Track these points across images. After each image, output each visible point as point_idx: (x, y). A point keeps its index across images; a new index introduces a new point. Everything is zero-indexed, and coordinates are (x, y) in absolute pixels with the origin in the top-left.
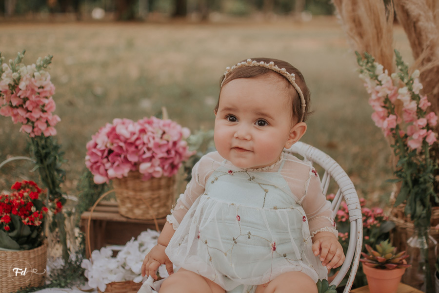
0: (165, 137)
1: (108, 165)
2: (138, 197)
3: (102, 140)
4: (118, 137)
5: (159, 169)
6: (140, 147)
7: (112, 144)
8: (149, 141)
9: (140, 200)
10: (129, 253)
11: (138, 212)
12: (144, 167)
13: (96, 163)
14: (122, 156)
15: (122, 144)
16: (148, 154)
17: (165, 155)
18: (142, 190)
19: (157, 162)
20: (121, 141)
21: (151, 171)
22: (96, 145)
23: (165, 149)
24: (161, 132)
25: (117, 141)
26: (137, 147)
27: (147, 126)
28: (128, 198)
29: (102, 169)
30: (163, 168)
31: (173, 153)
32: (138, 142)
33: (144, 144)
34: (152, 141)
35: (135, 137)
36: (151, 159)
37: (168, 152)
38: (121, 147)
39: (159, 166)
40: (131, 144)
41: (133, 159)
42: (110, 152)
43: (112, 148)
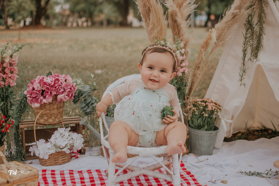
0: (67, 82)
1: (42, 98)
2: (51, 113)
3: (37, 86)
4: (45, 83)
5: (67, 97)
6: (57, 87)
7: (42, 88)
8: (62, 83)
9: (52, 114)
10: (56, 139)
11: (51, 121)
12: (60, 97)
13: (35, 97)
14: (49, 92)
15: (48, 87)
16: (62, 90)
17: (69, 90)
18: (53, 109)
19: (66, 93)
20: (47, 86)
21: (63, 98)
22: (34, 89)
23: (69, 87)
24: (65, 80)
25: (46, 85)
26: (55, 87)
27: (57, 77)
28: (45, 114)
29: (39, 100)
30: (68, 96)
31: (72, 88)
32: (56, 85)
33: (59, 85)
34: (63, 84)
35: (53, 83)
36: (63, 92)
37: (71, 89)
38: (47, 88)
39: (67, 95)
40: (52, 86)
41: (54, 93)
42: (43, 91)
43: (43, 89)
